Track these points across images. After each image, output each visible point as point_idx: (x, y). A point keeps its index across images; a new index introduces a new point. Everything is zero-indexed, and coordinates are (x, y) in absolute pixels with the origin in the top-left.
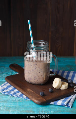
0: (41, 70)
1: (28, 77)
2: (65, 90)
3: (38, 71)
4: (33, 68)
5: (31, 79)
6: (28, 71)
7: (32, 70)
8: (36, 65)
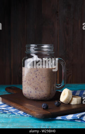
0: (44, 78)
1: (27, 90)
2: (77, 105)
3: (40, 80)
4: (33, 75)
5: (31, 92)
6: (27, 81)
7: (32, 80)
8: (38, 72)
